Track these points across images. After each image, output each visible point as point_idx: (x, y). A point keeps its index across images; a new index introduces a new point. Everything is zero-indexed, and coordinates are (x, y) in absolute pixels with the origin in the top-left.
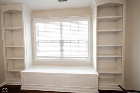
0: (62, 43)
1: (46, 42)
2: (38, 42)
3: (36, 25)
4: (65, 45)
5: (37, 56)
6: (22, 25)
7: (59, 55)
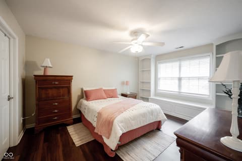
0: (180, 79)
1: (165, 78)
2: (160, 79)
3: (159, 65)
4: (183, 82)
5: (159, 89)
6: (150, 67)
7: (176, 90)
